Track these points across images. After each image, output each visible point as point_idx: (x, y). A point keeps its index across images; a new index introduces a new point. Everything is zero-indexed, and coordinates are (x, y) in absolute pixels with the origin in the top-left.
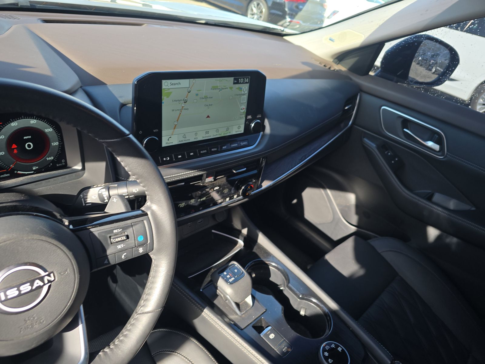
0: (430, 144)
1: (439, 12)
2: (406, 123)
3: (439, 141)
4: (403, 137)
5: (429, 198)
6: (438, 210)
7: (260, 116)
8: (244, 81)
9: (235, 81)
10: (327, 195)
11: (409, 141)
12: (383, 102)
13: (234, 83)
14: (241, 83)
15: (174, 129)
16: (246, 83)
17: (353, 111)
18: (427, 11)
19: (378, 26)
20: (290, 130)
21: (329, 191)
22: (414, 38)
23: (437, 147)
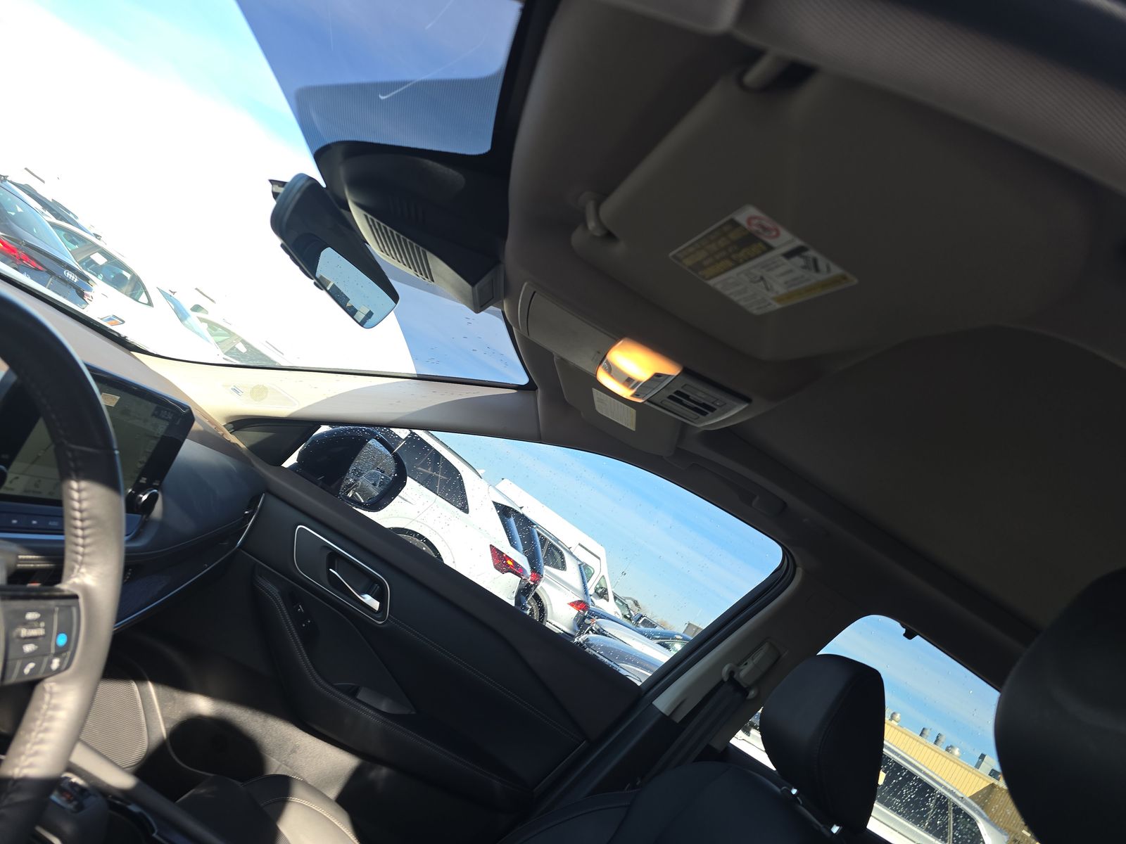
0: (368, 599)
1: (414, 410)
2: (334, 558)
3: (379, 596)
4: (327, 582)
5: (353, 693)
6: (368, 713)
7: (157, 484)
8: (166, 416)
9: (156, 412)
10: (145, 697)
11: (335, 590)
12: (302, 517)
13: (153, 415)
14: (160, 418)
15: (33, 463)
16: (168, 420)
17: (249, 521)
18: (399, 402)
19: (324, 398)
20: (184, 524)
21: (151, 687)
22: (366, 431)
23: (376, 605)
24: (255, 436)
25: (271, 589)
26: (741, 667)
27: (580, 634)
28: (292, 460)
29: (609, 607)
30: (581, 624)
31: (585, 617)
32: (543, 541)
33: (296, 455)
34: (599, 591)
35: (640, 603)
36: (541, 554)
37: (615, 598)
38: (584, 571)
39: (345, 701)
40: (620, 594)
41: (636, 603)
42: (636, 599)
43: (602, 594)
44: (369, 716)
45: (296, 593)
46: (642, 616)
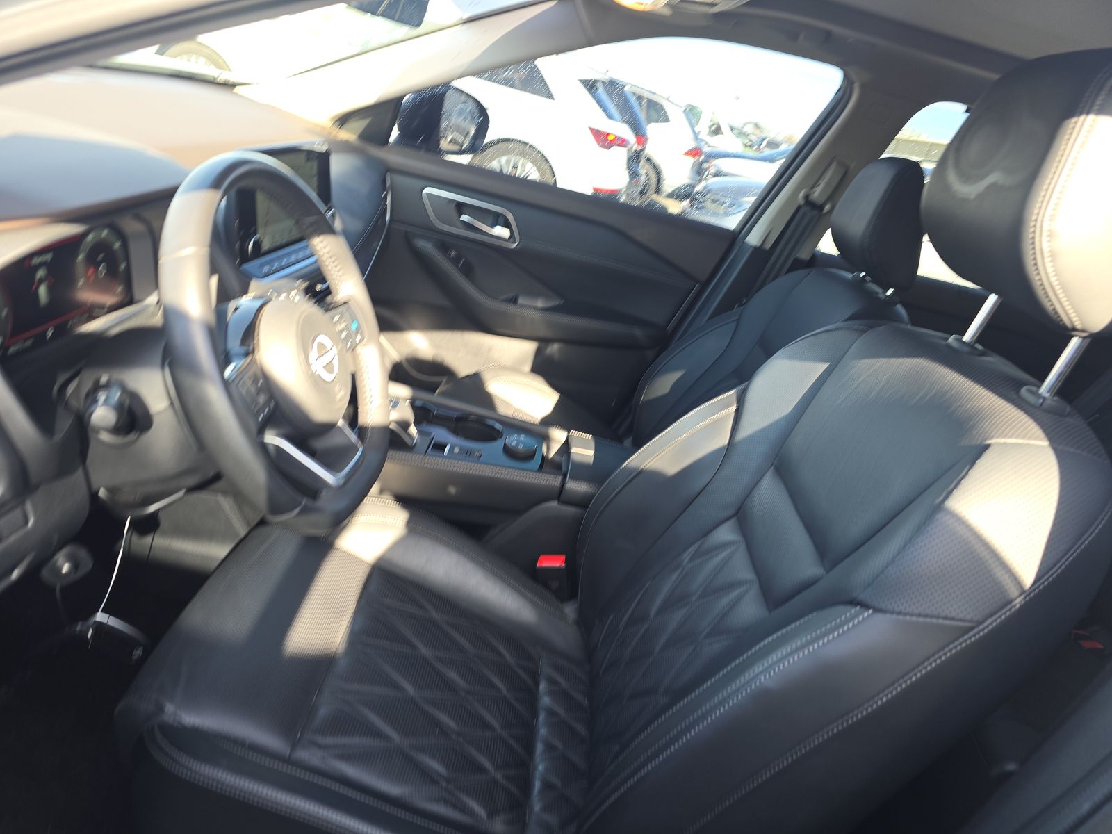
2: (460, 208)
3: (506, 224)
5: (514, 301)
8: (313, 157)
9: (307, 158)
12: (423, 181)
14: (311, 160)
17: (387, 199)
24: (360, 125)
25: (425, 245)
26: (814, 190)
27: (700, 181)
28: (395, 133)
29: (727, 142)
30: (699, 171)
31: (702, 163)
32: (640, 98)
33: (395, 129)
34: (713, 128)
35: (761, 124)
36: (642, 115)
37: (732, 129)
38: (692, 113)
39: (510, 309)
40: (737, 124)
41: (757, 126)
42: (755, 121)
43: (717, 131)
44: (531, 313)
45: (445, 243)
46: (764, 139)
